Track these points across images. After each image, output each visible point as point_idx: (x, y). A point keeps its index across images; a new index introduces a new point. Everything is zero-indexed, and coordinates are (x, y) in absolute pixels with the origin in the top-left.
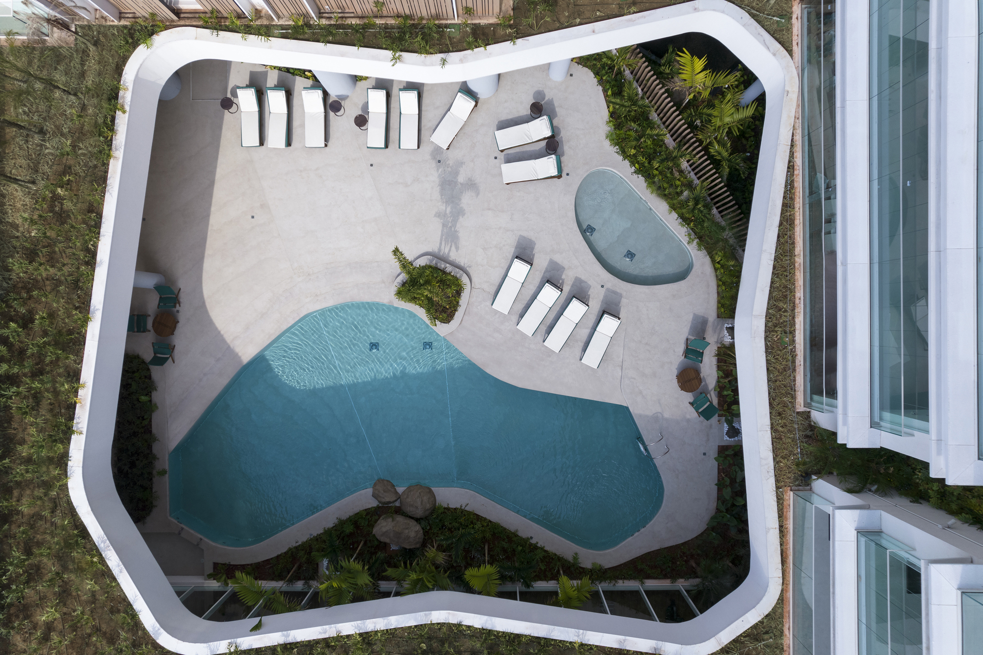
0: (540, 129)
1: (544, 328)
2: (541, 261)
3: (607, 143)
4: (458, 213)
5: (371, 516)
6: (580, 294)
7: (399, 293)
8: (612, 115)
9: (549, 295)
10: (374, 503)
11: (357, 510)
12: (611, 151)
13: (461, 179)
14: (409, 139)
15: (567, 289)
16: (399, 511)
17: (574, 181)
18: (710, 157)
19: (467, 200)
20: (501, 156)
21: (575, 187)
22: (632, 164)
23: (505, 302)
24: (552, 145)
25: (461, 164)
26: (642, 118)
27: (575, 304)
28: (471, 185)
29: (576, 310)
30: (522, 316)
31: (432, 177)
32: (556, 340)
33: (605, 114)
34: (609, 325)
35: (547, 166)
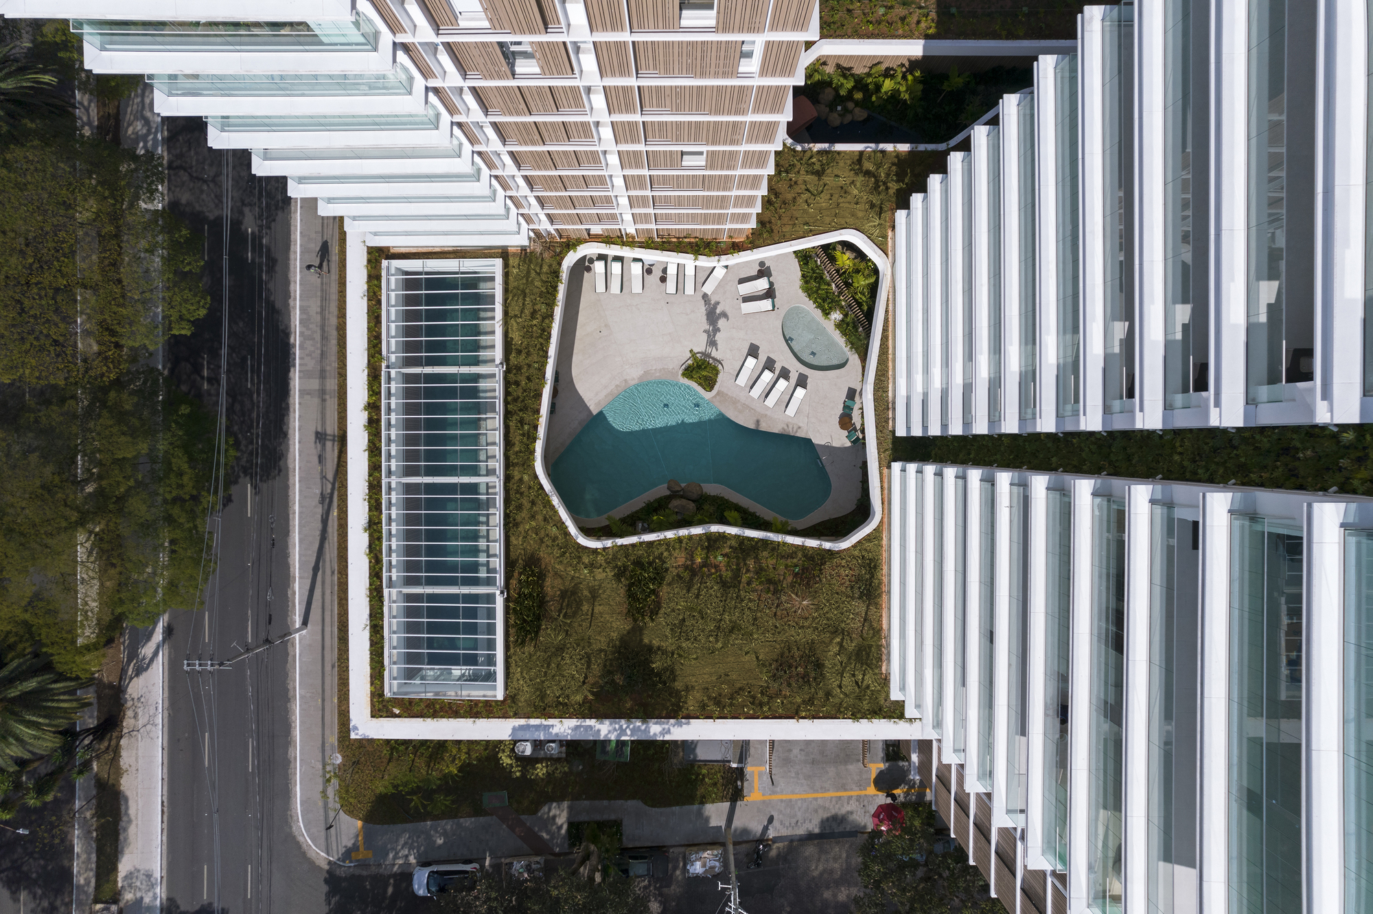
0: (762, 284)
1: (764, 395)
2: (763, 358)
3: (800, 291)
4: (717, 330)
5: (668, 499)
6: (785, 374)
7: (683, 375)
8: (803, 276)
9: (767, 376)
10: (668, 493)
11: (658, 496)
12: (802, 296)
13: (718, 311)
14: (689, 289)
15: (777, 372)
16: (682, 497)
17: (782, 312)
18: (856, 300)
19: (721, 323)
20: (741, 299)
21: (782, 316)
22: (814, 303)
23: (743, 380)
24: (770, 294)
25: (718, 303)
26: (820, 279)
27: (782, 381)
28: (724, 315)
29: (782, 384)
30: (751, 388)
31: (702, 310)
32: (771, 401)
33: (799, 274)
34: (800, 392)
35: (766, 304)
